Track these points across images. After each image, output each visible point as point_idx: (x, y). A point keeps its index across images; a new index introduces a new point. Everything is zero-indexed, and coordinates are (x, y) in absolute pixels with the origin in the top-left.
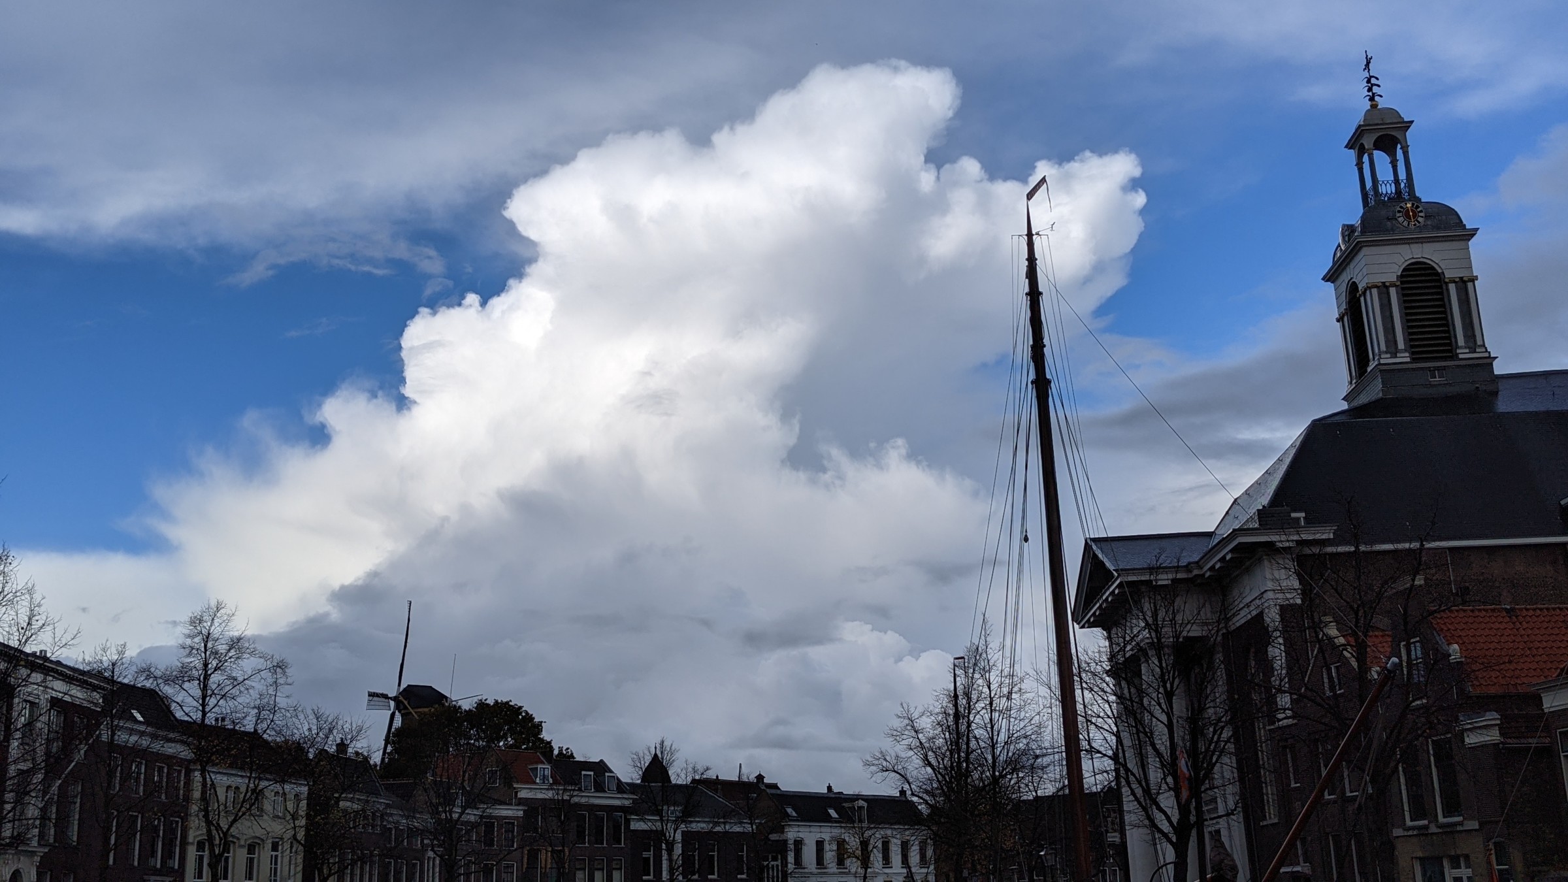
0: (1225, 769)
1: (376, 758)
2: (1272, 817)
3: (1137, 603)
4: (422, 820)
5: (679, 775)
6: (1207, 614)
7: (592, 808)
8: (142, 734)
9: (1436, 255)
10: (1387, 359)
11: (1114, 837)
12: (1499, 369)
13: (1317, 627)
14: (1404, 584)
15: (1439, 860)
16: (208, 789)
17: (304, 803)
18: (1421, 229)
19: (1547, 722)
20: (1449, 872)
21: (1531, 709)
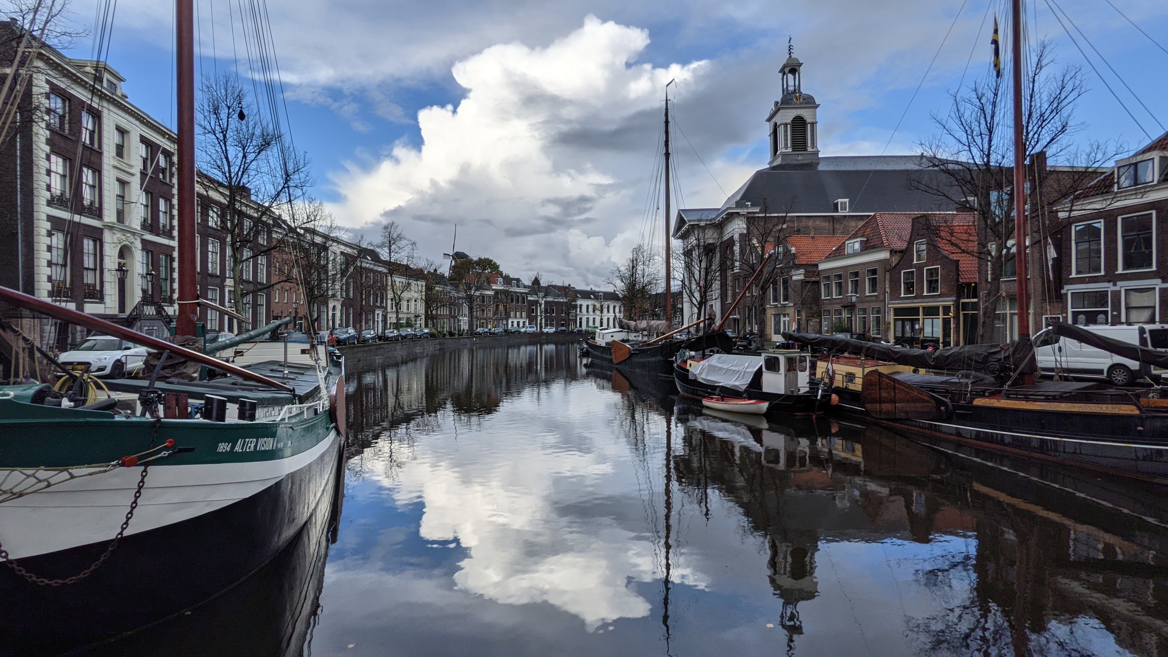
0: (716, 285)
1: (447, 275)
2: (729, 301)
3: (693, 232)
4: (462, 294)
5: (543, 283)
6: (715, 235)
7: (516, 293)
8: (371, 264)
9: (805, 113)
10: (784, 150)
11: (680, 306)
12: (820, 156)
13: (750, 240)
14: (779, 227)
15: (780, 315)
16: (393, 282)
17: (424, 288)
18: (801, 104)
19: (819, 273)
20: (782, 319)
21: (815, 269)
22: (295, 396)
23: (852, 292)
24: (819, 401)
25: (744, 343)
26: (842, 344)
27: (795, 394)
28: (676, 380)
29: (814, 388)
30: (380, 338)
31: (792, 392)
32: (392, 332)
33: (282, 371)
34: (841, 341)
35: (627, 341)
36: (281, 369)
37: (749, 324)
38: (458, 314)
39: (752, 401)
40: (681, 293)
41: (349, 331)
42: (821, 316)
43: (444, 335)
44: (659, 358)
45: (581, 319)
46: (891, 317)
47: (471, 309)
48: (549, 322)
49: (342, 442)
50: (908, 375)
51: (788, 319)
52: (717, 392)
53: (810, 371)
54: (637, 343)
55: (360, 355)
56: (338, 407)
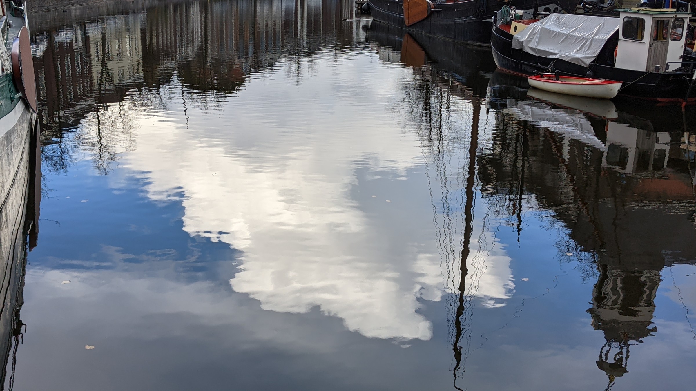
27: (661, 72)
28: (493, 49)
29: (689, 65)
31: (657, 69)
39: (600, 81)
49: (34, 121)
52: (549, 68)
56: (24, 72)
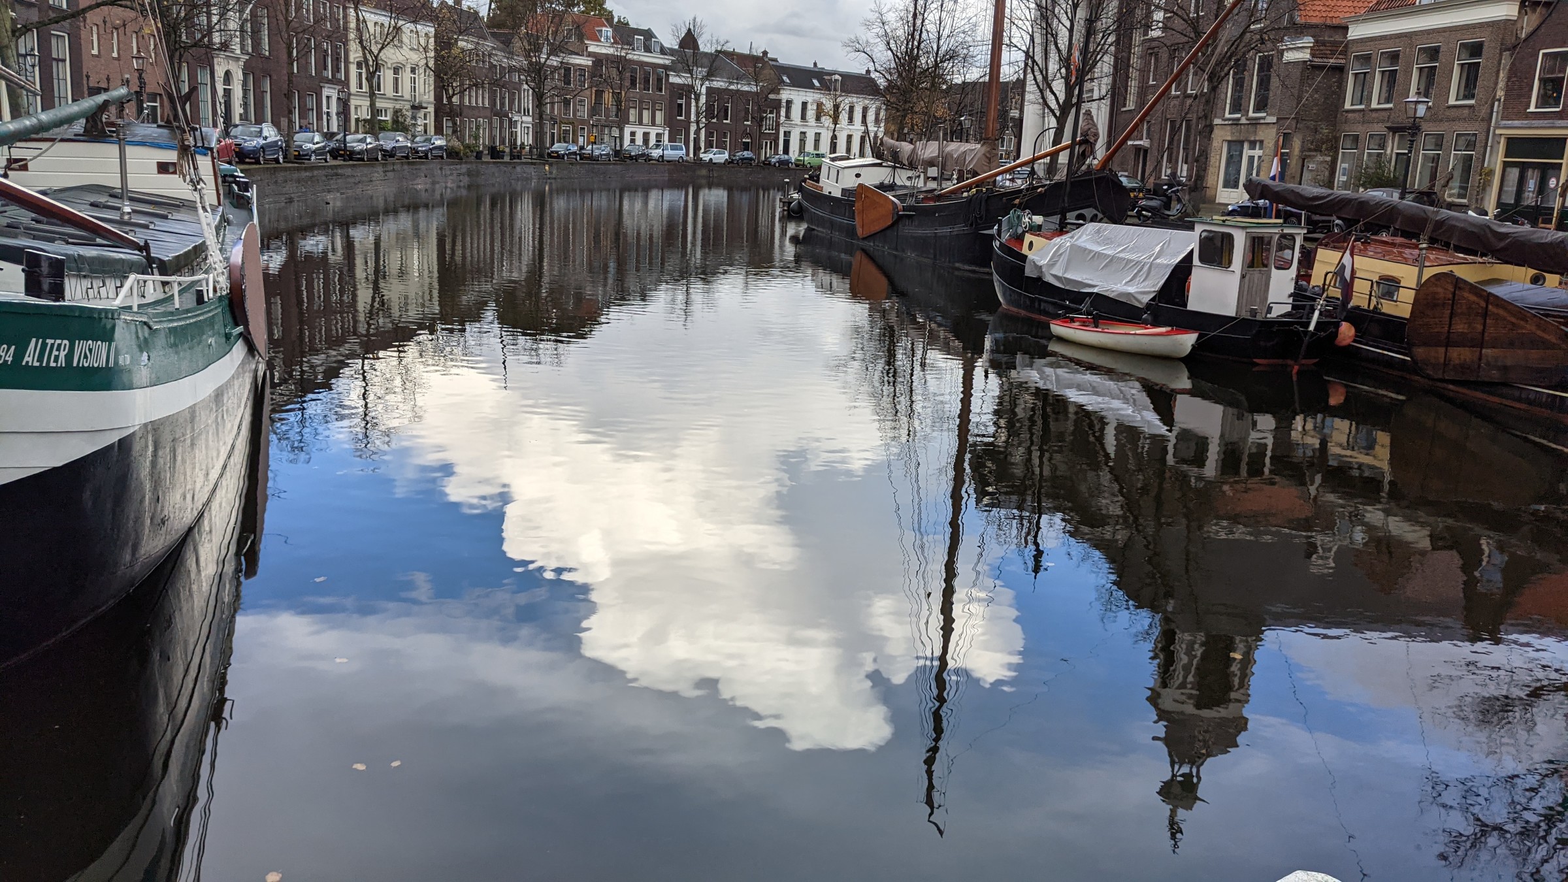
0: (1105, 65)
1: (484, 12)
2: (1131, 105)
4: (520, 61)
5: (706, 46)
7: (642, 64)
11: (1015, 113)
15: (1241, 143)
16: (361, 23)
17: (432, 40)
19: (1345, 48)
20: (1247, 152)
21: (1338, 38)
22: (150, 260)
23: (1418, 94)
24: (1313, 334)
25: (1153, 203)
26: (1380, 211)
27: (1259, 318)
28: (996, 277)
29: (1303, 307)
30: (335, 154)
31: (1254, 313)
32: (363, 141)
33: (118, 209)
34: (1379, 204)
35: (891, 187)
36: (113, 202)
37: (1169, 160)
38: (511, 109)
39: (1163, 330)
40: (1020, 84)
41: (265, 133)
42: (1335, 150)
43: (479, 155)
44: (959, 228)
45: (787, 134)
46: (1497, 158)
47: (539, 98)
48: (715, 138)
49: (260, 374)
50: (1519, 286)
51: (1260, 153)
52: (1084, 307)
53: (1298, 270)
54: (913, 193)
55: (290, 188)
56: (248, 294)
